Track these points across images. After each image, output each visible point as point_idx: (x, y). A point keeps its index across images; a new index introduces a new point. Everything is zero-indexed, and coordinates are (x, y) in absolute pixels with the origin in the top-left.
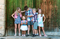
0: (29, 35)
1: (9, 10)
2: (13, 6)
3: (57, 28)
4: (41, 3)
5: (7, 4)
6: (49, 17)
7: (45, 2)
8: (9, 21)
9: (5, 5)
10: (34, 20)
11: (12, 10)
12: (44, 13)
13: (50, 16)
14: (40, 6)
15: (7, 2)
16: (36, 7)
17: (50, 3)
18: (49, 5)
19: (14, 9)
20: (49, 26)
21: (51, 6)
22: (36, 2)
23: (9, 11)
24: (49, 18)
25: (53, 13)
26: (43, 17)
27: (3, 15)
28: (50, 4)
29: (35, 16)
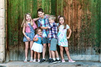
0: (45, 60)
1: (12, 18)
2: (19, 12)
3: (90, 48)
4: (64, 7)
5: (8, 9)
6: (77, 30)
7: (71, 6)
8: (11, 37)
9: (6, 10)
10: (50, 36)
11: (17, 18)
12: (69, 24)
13: (78, 28)
14: (62, 12)
15: (8, 5)
16: (56, 12)
17: (79, 7)
18: (77, 10)
19: (20, 16)
20: (77, 44)
21: (80, 12)
22: (56, 5)
23: (12, 20)
24: (77, 32)
25: (84, 24)
26: (68, 30)
27: (2, 27)
28: (79, 9)
29: (53, 29)
